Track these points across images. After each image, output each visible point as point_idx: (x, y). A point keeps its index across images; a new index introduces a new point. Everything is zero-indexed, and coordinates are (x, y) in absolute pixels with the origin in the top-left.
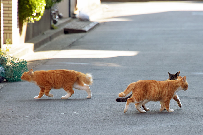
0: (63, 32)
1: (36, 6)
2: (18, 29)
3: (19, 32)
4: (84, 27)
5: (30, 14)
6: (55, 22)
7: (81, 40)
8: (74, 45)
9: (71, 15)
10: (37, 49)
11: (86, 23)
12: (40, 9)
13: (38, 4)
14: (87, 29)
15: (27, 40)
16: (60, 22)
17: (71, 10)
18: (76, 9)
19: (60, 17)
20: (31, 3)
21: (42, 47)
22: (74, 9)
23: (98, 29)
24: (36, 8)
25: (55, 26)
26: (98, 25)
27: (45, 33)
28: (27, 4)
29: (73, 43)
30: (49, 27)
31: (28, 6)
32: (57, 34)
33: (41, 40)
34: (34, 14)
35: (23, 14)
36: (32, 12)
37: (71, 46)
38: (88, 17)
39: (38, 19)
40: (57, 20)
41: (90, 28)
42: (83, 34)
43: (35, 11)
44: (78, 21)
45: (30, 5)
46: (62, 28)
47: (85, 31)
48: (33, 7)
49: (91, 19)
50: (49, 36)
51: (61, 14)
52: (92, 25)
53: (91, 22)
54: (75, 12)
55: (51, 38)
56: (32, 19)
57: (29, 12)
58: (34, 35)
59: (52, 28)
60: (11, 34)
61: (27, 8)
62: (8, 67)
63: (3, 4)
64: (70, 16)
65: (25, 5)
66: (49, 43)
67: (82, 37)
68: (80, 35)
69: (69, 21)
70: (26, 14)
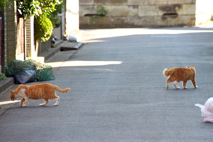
0: (60, 49)
1: (47, 30)
2: (34, 47)
3: (34, 48)
4: (74, 46)
5: (43, 35)
6: (54, 42)
7: (76, 54)
8: (72, 58)
9: (63, 38)
10: (47, 61)
11: (75, 44)
12: (49, 32)
13: (48, 28)
14: (77, 47)
15: (39, 55)
16: (56, 42)
17: (62, 34)
18: (65, 33)
19: (56, 39)
20: (43, 28)
21: (49, 59)
22: (64, 33)
23: (84, 48)
24: (47, 31)
25: (54, 45)
26: (83, 44)
27: (49, 50)
28: (40, 28)
29: (71, 56)
30: (50, 46)
31: (41, 29)
32: (56, 51)
33: (48, 55)
34: (45, 36)
35: (37, 35)
36: (44, 34)
37: (71, 58)
38: (76, 39)
39: (47, 39)
40: (55, 41)
41: (79, 47)
42: (75, 51)
43: (46, 33)
44: (69, 42)
45: (42, 29)
46: (59, 47)
47: (76, 49)
48: (45, 30)
49: (78, 41)
50: (52, 52)
51: (55, 37)
52: (79, 45)
53: (78, 43)
54: (65, 35)
55: (53, 54)
56: (43, 39)
57: (42, 34)
58: (42, 52)
59: (52, 47)
60: (30, 50)
61: (41, 31)
62: (39, 71)
63: (26, 28)
64: (61, 39)
65: (39, 29)
66: (53, 57)
67: (75, 53)
68: (73, 51)
69: (62, 42)
70: (40, 35)
